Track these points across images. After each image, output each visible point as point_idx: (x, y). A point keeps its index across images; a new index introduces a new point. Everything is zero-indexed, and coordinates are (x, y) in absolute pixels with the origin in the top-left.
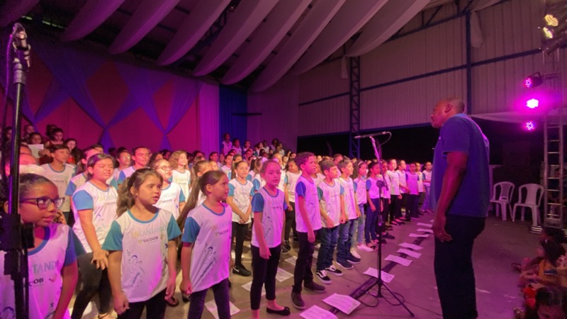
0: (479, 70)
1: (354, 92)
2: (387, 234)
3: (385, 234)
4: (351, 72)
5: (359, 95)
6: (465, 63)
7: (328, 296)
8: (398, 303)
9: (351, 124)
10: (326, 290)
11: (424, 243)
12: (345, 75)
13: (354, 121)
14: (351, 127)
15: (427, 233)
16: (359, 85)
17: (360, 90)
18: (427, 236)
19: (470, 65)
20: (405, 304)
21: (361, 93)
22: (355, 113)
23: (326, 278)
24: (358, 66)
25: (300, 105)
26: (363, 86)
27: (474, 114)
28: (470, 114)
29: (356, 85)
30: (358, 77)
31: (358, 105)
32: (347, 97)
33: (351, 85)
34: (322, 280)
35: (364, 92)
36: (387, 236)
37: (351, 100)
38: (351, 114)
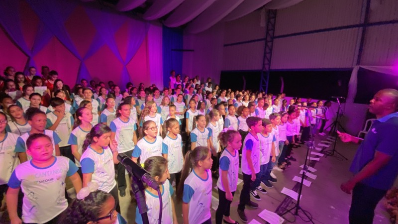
0: (372, 29)
1: (269, 39)
2: (291, 157)
3: (290, 157)
4: (268, 22)
5: (272, 41)
6: (362, 21)
7: (261, 211)
8: (309, 220)
9: (264, 64)
10: (259, 206)
11: (316, 165)
12: (263, 24)
13: (266, 62)
14: (264, 67)
15: (318, 157)
16: (273, 33)
17: (274, 37)
18: (318, 159)
19: (366, 25)
20: (313, 220)
21: (274, 40)
22: (268, 56)
23: (257, 197)
24: (275, 17)
25: (225, 45)
26: (277, 34)
27: (361, 65)
28: (359, 65)
29: (271, 32)
30: (274, 26)
31: (271, 50)
32: (263, 42)
33: (267, 33)
34: (254, 198)
35: (277, 39)
36: (292, 159)
37: (266, 44)
38: (265, 56)
